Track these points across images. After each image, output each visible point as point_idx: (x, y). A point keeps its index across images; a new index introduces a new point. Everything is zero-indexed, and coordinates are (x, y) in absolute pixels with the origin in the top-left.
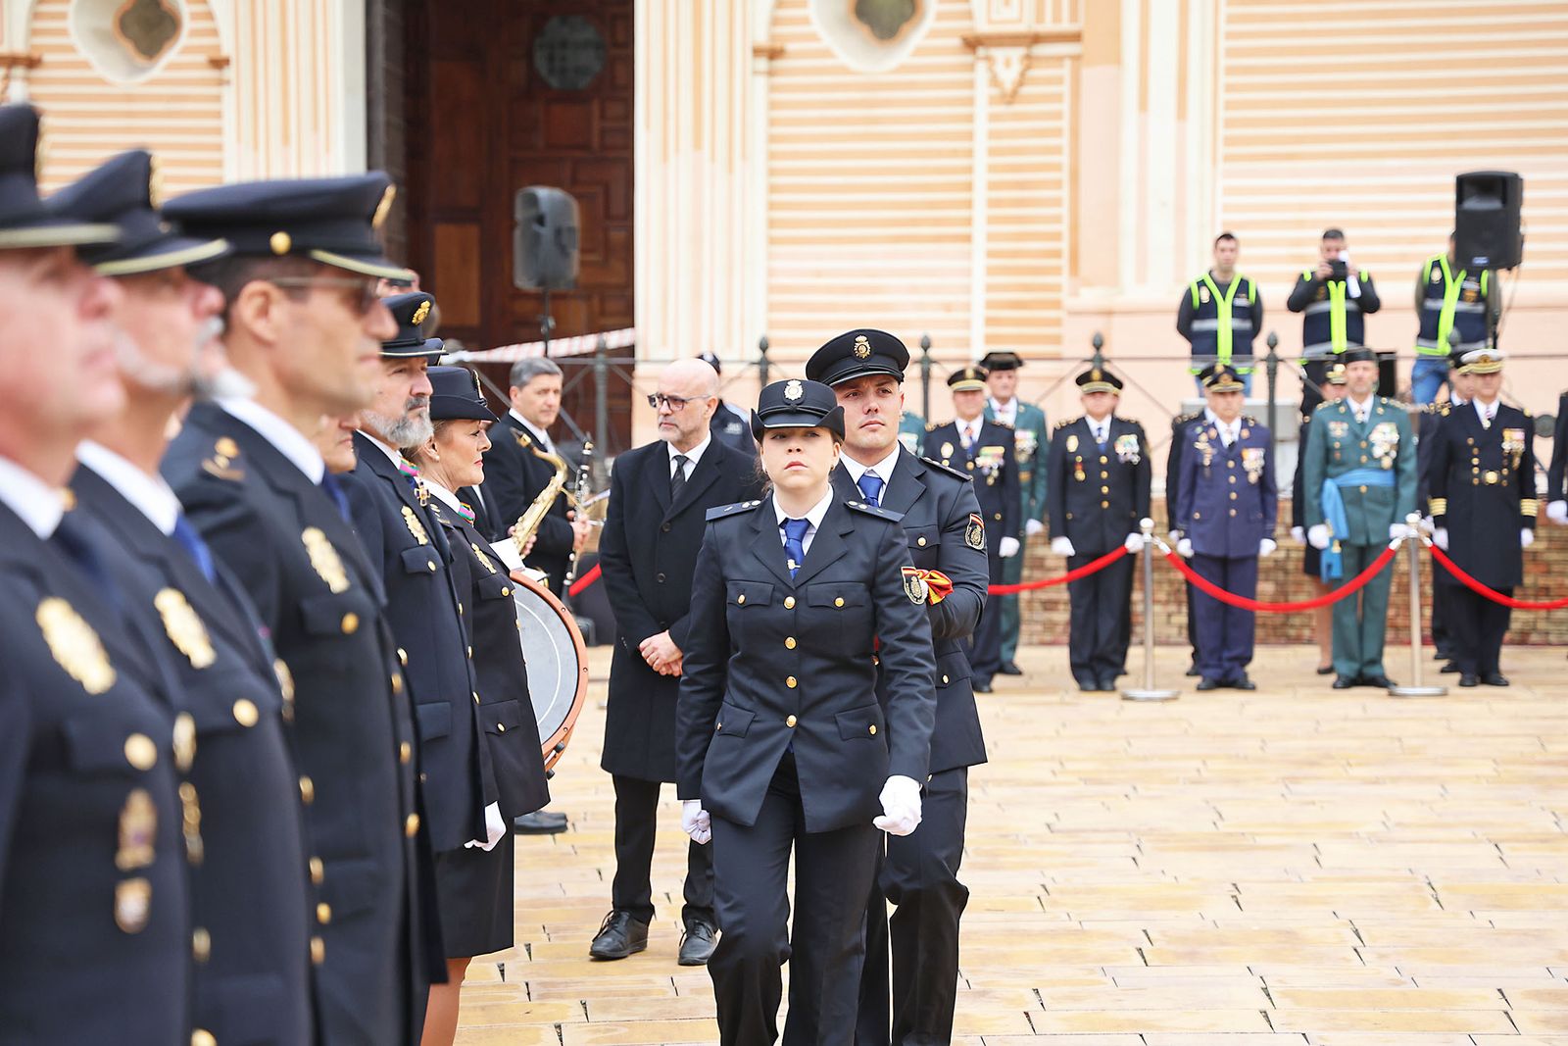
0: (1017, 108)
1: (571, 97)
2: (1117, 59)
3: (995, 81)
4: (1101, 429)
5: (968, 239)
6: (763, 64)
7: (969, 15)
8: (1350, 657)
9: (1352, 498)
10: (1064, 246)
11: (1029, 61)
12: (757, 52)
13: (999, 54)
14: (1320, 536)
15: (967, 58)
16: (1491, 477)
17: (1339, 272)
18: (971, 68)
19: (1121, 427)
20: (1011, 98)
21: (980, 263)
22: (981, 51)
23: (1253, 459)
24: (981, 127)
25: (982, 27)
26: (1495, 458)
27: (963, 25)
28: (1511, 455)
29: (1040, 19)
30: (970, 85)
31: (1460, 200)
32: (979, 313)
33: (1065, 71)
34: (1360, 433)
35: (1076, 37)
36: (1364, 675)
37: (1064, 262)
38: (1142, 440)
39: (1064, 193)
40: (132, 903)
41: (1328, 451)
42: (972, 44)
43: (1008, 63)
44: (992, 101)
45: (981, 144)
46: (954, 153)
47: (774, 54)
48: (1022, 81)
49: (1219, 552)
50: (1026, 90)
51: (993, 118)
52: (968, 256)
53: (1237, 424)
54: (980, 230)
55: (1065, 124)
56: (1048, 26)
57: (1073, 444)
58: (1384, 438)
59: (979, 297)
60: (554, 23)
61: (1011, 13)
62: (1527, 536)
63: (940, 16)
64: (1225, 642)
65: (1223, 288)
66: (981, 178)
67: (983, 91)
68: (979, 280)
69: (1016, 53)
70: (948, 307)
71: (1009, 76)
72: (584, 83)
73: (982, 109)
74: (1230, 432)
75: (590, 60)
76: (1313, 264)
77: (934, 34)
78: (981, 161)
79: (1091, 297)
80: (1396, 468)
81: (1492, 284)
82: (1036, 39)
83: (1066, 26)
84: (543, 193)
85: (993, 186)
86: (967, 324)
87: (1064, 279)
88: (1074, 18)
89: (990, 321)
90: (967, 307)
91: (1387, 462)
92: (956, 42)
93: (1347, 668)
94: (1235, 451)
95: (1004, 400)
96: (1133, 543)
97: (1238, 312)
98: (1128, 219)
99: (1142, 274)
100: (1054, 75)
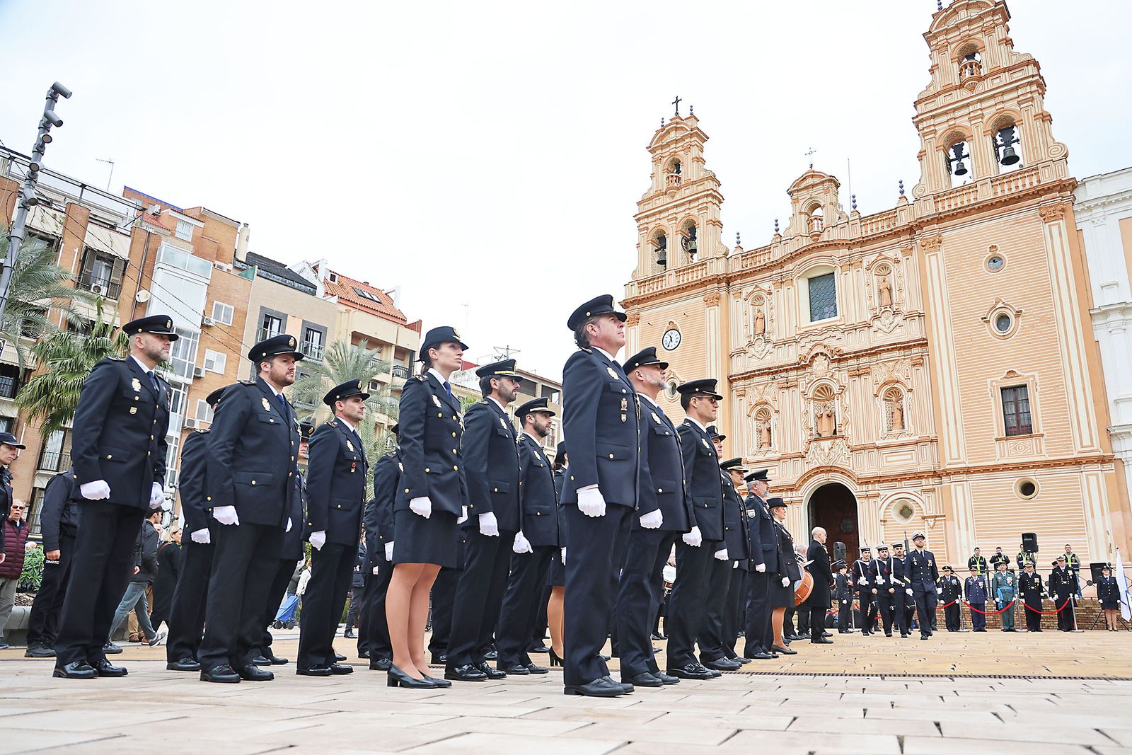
0: (934, 530)
1: (848, 533)
2: (953, 520)
3: (929, 525)
4: (948, 578)
6: (883, 523)
8: (1007, 625)
9: (1004, 592)
10: (946, 556)
11: (936, 521)
12: (881, 521)
13: (929, 520)
14: (997, 600)
15: (923, 521)
16: (1033, 588)
17: (1000, 555)
18: (924, 523)
19: (953, 578)
20: (932, 528)
22: (926, 519)
23: (981, 584)
25: (926, 515)
26: (1033, 584)
27: (922, 515)
28: (1037, 583)
29: (937, 514)
31: (1023, 539)
33: (943, 522)
34: (1004, 579)
35: (944, 516)
36: (1010, 629)
37: (947, 559)
38: (957, 580)
39: (946, 546)
40: (624, 417)
41: (998, 582)
42: (924, 518)
43: (931, 521)
44: (928, 529)
47: (885, 521)
48: (935, 525)
49: (975, 603)
53: (977, 577)
56: (939, 515)
57: (943, 581)
58: (1009, 579)
60: (844, 520)
61: (931, 512)
62: (1042, 600)
63: (917, 513)
64: (979, 622)
65: (977, 558)
67: (926, 527)
69: (933, 519)
71: (932, 524)
72: (850, 531)
73: (926, 530)
74: (975, 579)
75: (851, 526)
76: (994, 554)
77: (915, 517)
80: (1013, 586)
81: (1033, 556)
82: (936, 517)
83: (942, 514)
84: (838, 543)
88: (943, 513)
91: (1011, 585)
92: (921, 518)
93: (1007, 628)
94: (977, 582)
96: (957, 601)
97: (980, 563)
98: (959, 550)
99: (962, 562)
100: (940, 523)
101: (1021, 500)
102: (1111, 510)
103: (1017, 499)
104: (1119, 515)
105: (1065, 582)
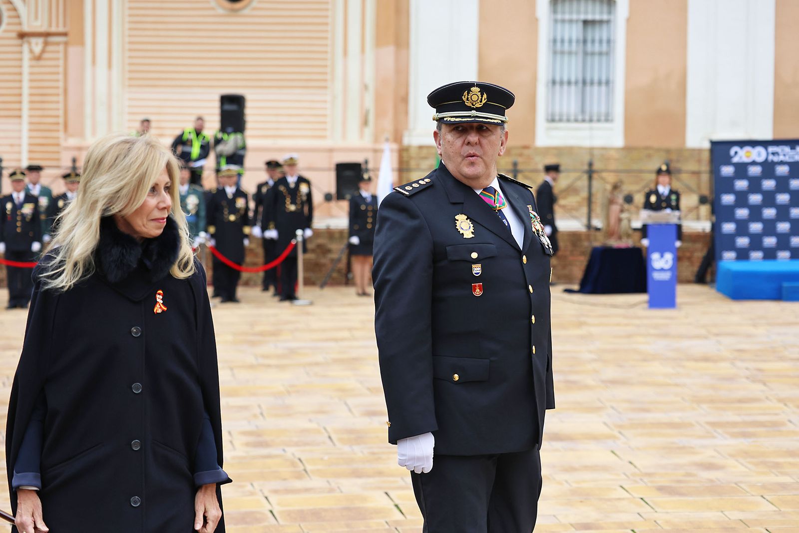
0: (42, 63)
2: (82, 43)
3: (31, 51)
5: (20, 117)
7: (20, 24)
10: (61, 120)
11: (46, 44)
13: (34, 40)
15: (19, 42)
16: (232, 218)
18: (21, 45)
20: (39, 58)
21: (25, 127)
22: (26, 39)
24: (26, 70)
25: (26, 28)
26: (233, 210)
27: (17, 28)
28: (239, 208)
29: (50, 25)
30: (21, 52)
31: (221, 105)
32: (25, 148)
33: (61, 48)
35: (65, 34)
37: (61, 127)
39: (61, 98)
42: (22, 36)
43: (37, 45)
44: (30, 59)
45: (26, 77)
46: (14, 81)
48: (43, 51)
50: (46, 55)
51: (31, 66)
52: (20, 124)
54: (25, 113)
55: (61, 70)
56: (54, 29)
58: (192, 202)
59: (25, 141)
61: (38, 23)
62: (246, 242)
63: (9, 24)
66: (26, 91)
67: (26, 56)
68: (25, 134)
69: (40, 40)
70: (12, 145)
71: (37, 49)
73: (26, 62)
77: (6, 31)
78: (26, 84)
79: (72, 142)
80: (197, 214)
82: (47, 35)
83: (61, 29)
85: (31, 95)
86: (20, 153)
87: (61, 134)
88: (65, 26)
89: (30, 152)
90: (20, 145)
91: (193, 212)
92: (14, 35)
95: (35, 184)
98: (88, 110)
99: (94, 133)
100: (56, 50)
101: (221, 11)
102: (379, 42)
103: (212, 9)
104: (389, 52)
105: (292, 208)
